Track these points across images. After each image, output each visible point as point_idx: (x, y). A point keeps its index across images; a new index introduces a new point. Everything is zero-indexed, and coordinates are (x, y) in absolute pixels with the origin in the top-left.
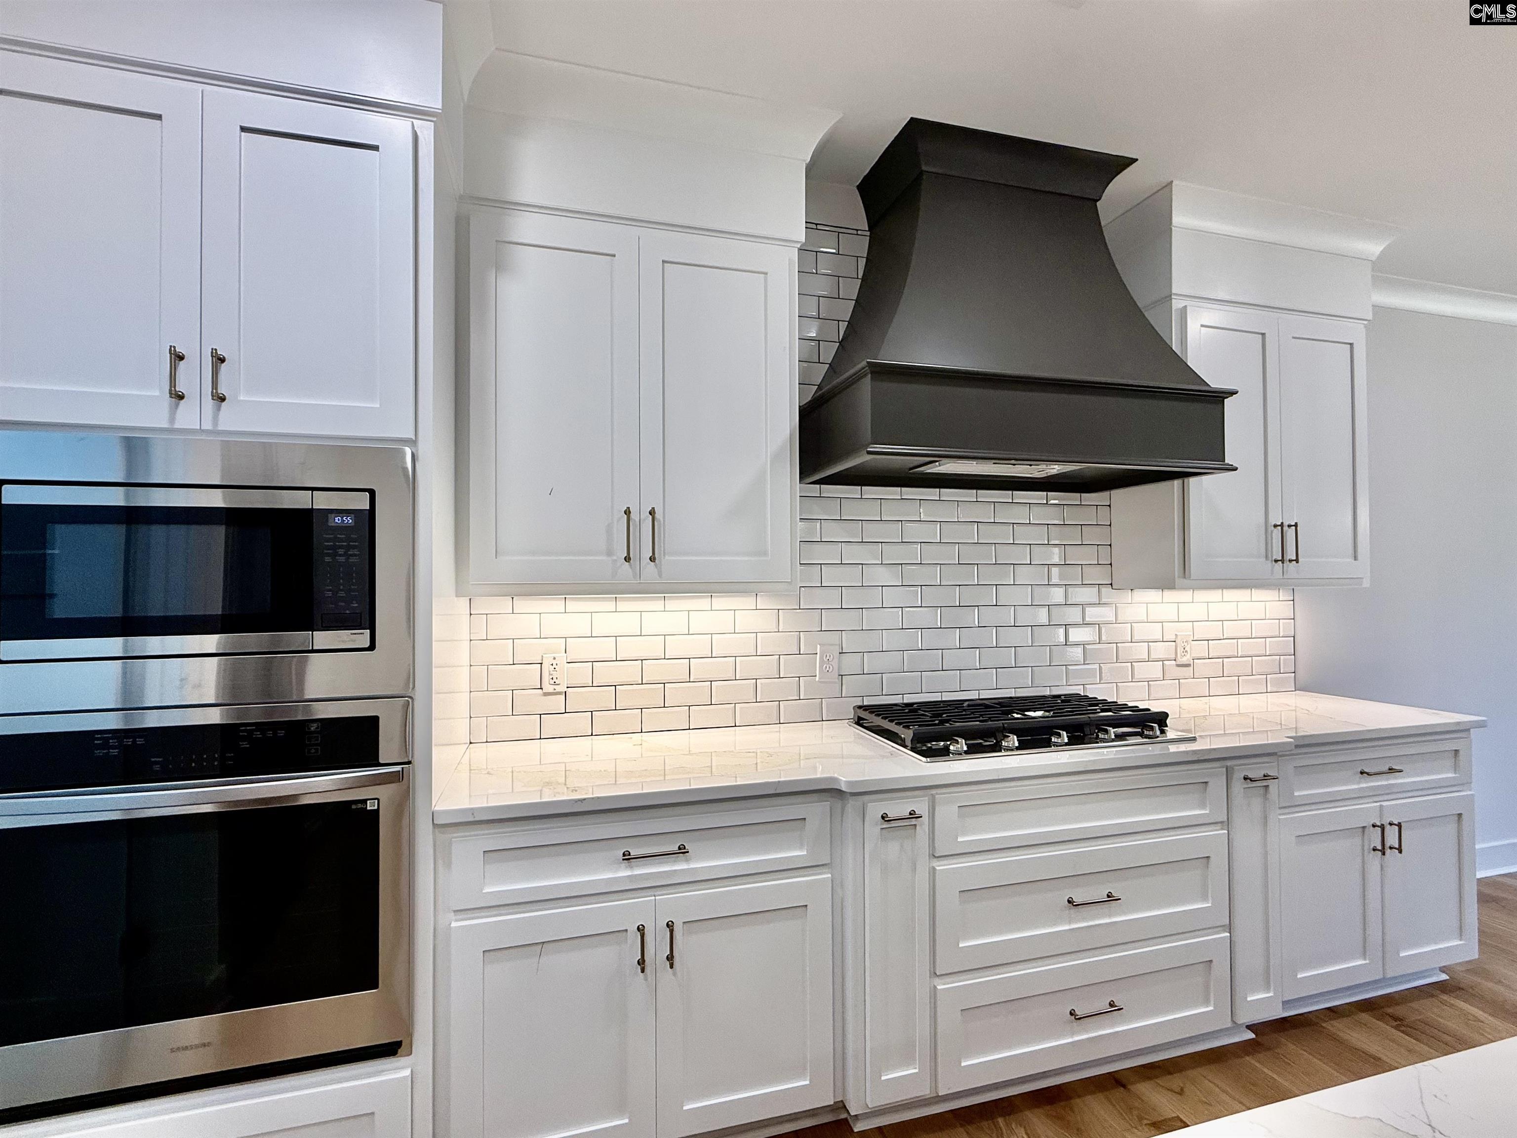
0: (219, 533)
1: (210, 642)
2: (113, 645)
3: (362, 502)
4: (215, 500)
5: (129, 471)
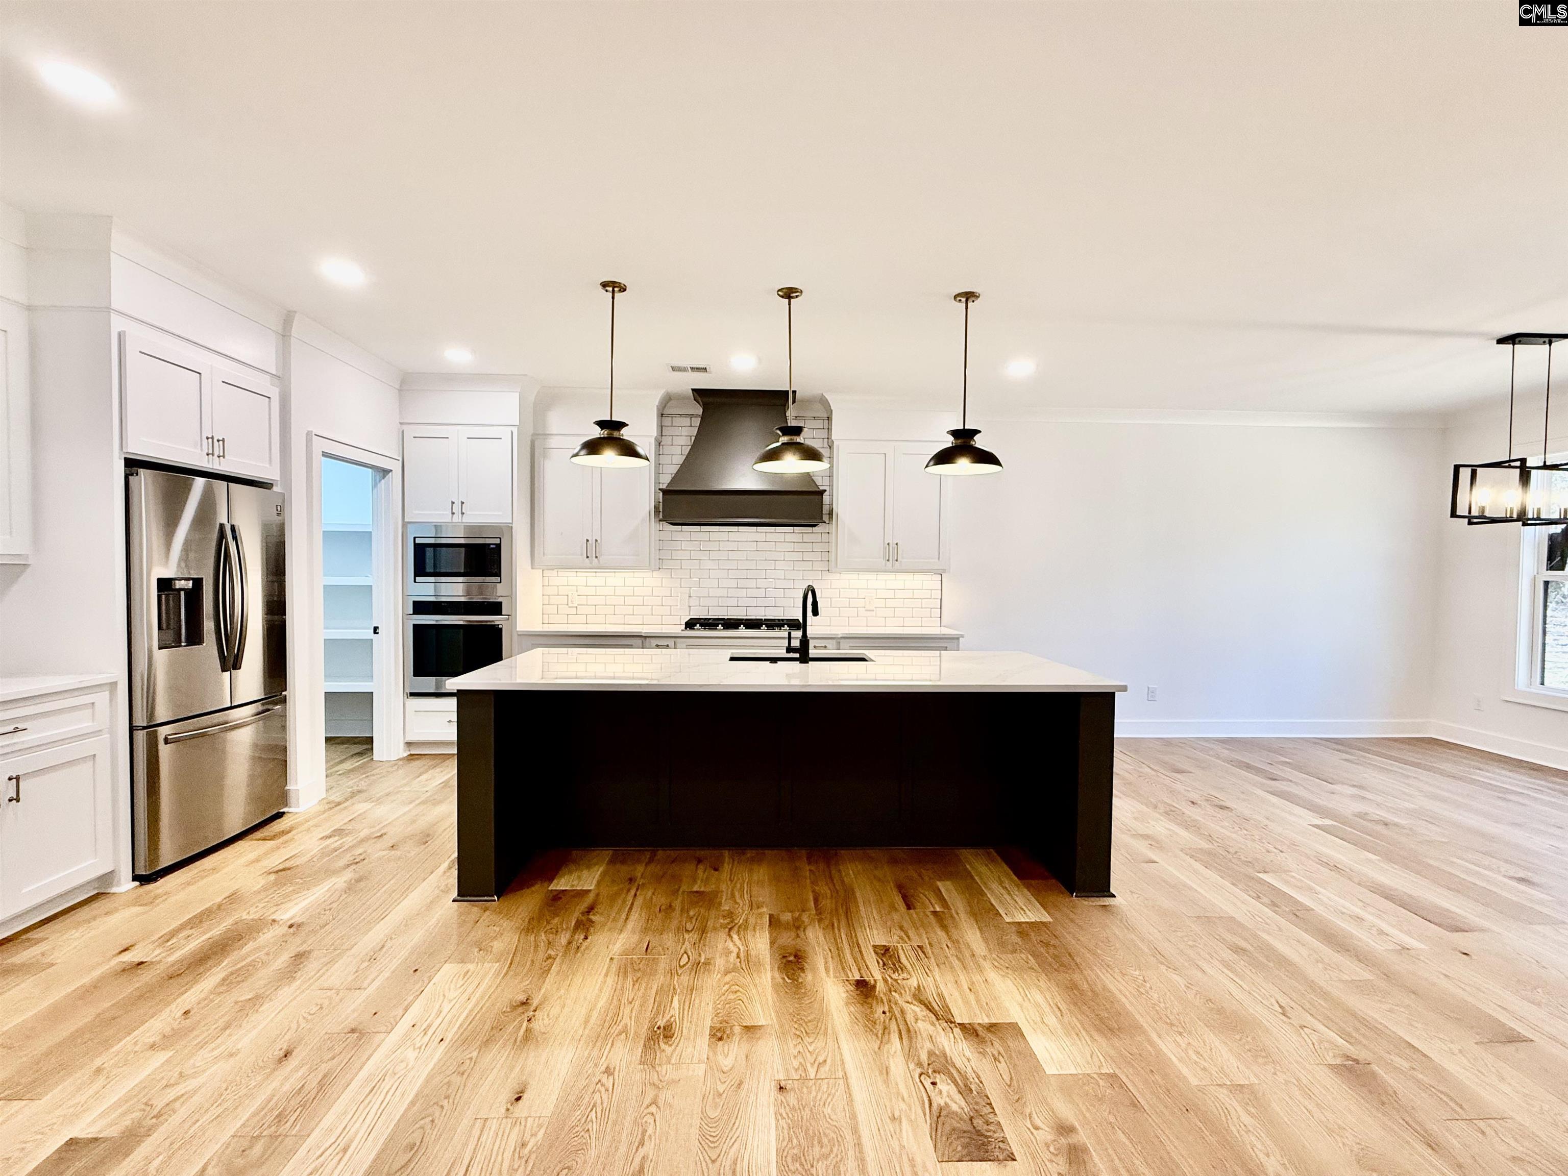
0: (463, 550)
1: (460, 579)
2: (432, 579)
3: (497, 541)
4: (462, 541)
5: (436, 534)
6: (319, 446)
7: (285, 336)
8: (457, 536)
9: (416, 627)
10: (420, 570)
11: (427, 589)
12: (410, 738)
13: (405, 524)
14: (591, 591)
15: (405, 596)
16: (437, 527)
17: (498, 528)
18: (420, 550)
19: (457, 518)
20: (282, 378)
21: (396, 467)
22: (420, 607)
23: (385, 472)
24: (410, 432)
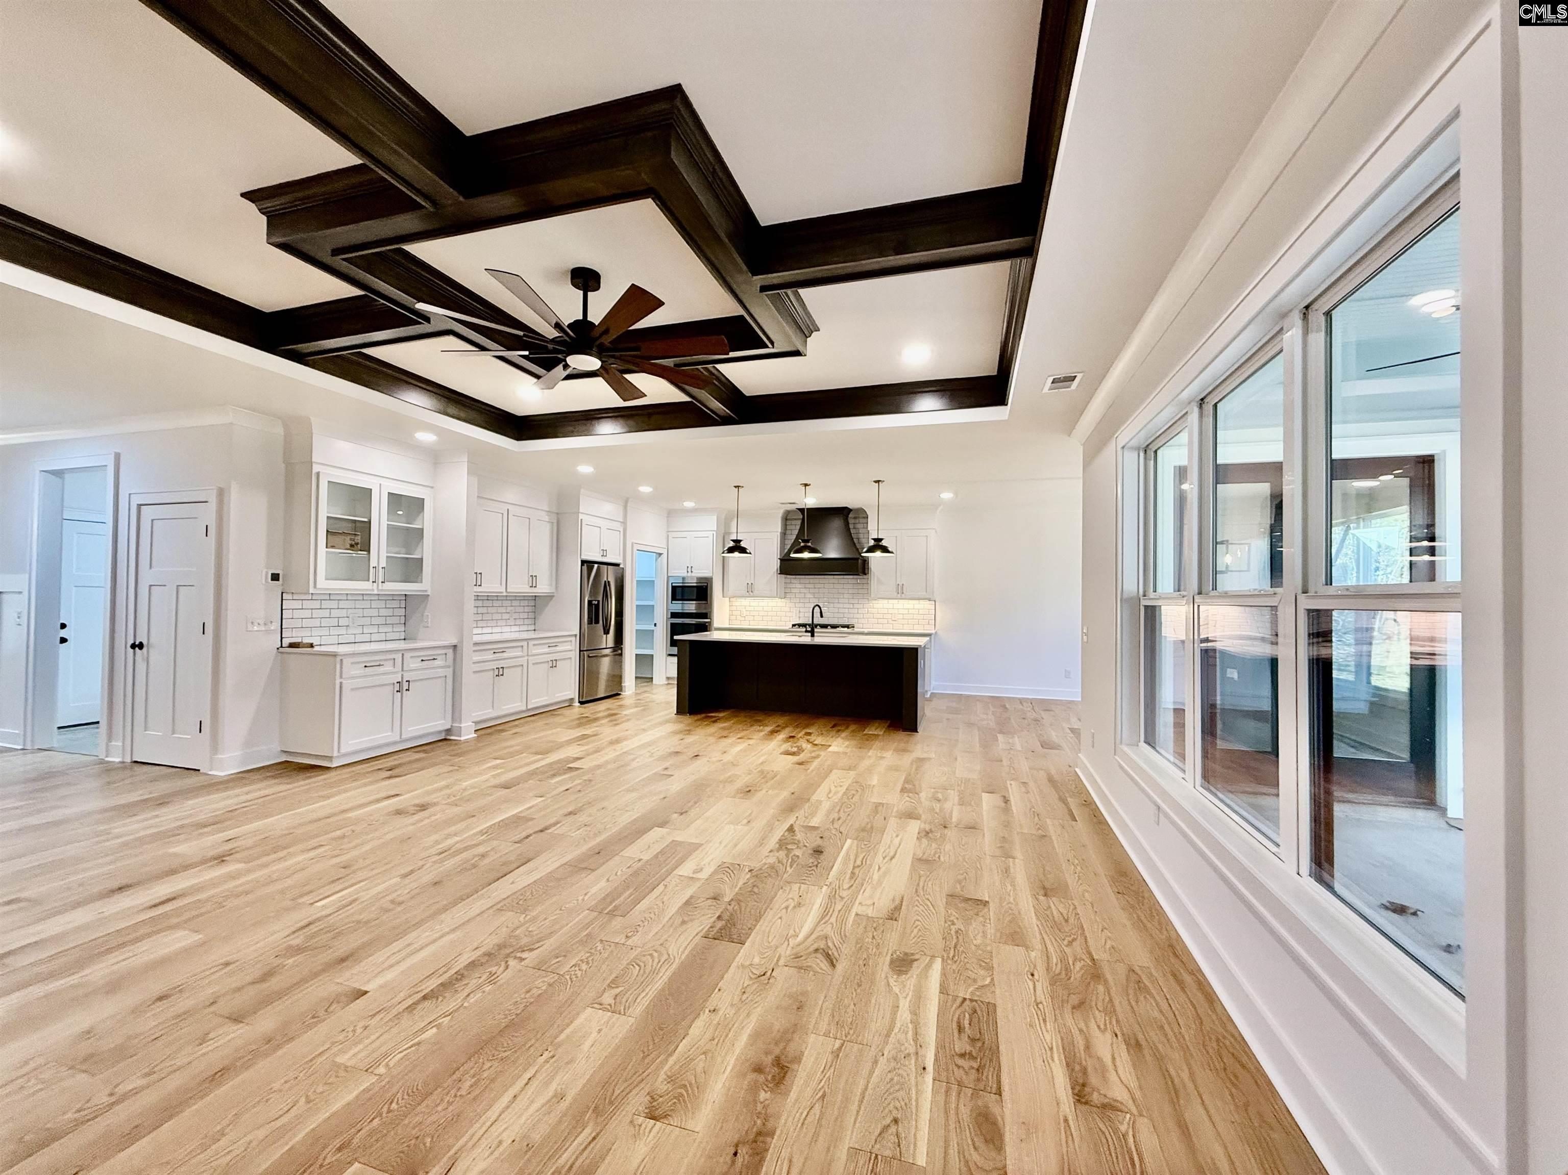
1: (691, 602)
2: (680, 602)
3: (708, 584)
4: (693, 585)
5: (682, 581)
6: (636, 547)
7: (625, 507)
8: (692, 582)
9: (672, 624)
10: (674, 598)
11: (678, 607)
12: (669, 676)
13: (668, 577)
14: (752, 608)
15: (667, 610)
16: (684, 578)
17: (706, 578)
18: (674, 589)
19: (689, 574)
20: (624, 523)
21: (665, 552)
22: (674, 615)
23: (660, 554)
24: (671, 535)
